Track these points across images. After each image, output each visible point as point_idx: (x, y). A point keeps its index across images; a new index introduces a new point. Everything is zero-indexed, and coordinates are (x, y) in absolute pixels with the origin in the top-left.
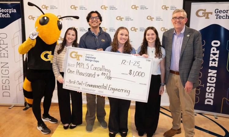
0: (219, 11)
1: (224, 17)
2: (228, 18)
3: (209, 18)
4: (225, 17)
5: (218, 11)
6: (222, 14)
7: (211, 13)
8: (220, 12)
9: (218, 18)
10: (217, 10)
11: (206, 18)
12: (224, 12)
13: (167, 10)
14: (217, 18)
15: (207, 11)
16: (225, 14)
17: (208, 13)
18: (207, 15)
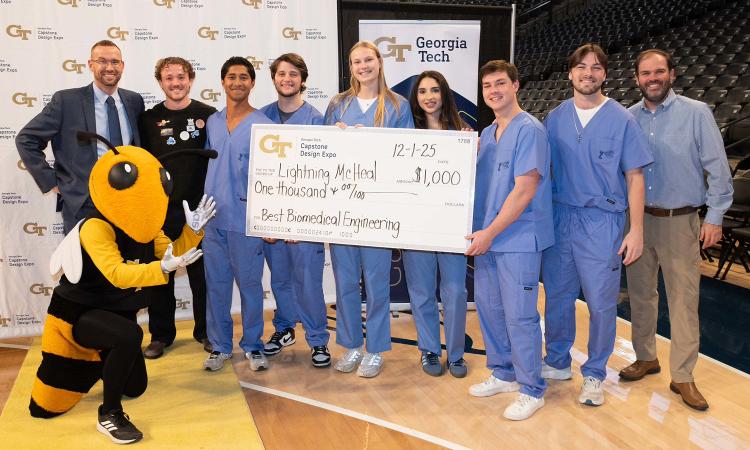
0: (425, 41)
1: (438, 58)
2: (448, 60)
3: (403, 60)
4: (441, 58)
5: (423, 43)
6: (433, 51)
7: (409, 47)
8: (428, 44)
9: (425, 59)
10: (421, 40)
11: (397, 60)
12: (437, 44)
13: (296, 39)
14: (423, 60)
15: (398, 42)
16: (439, 51)
17: (401, 48)
18: (399, 51)
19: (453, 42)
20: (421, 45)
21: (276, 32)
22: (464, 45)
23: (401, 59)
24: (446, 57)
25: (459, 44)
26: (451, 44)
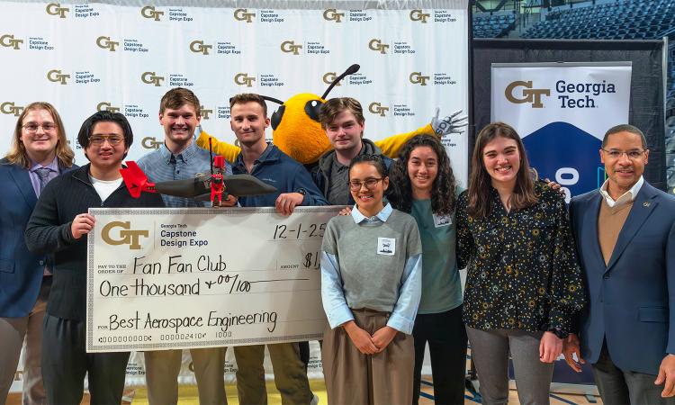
0: (566, 86)
1: (581, 103)
2: (593, 106)
3: (541, 106)
4: (585, 103)
5: (564, 88)
6: (575, 96)
7: (547, 92)
8: (570, 88)
9: (566, 104)
10: (561, 84)
11: (534, 106)
12: (580, 88)
14: (563, 106)
15: (535, 87)
16: (583, 95)
17: (539, 93)
18: (535, 97)
19: (599, 85)
20: (562, 89)
21: (403, 77)
22: (612, 89)
23: (538, 105)
24: (590, 103)
25: (606, 87)
26: (596, 88)
